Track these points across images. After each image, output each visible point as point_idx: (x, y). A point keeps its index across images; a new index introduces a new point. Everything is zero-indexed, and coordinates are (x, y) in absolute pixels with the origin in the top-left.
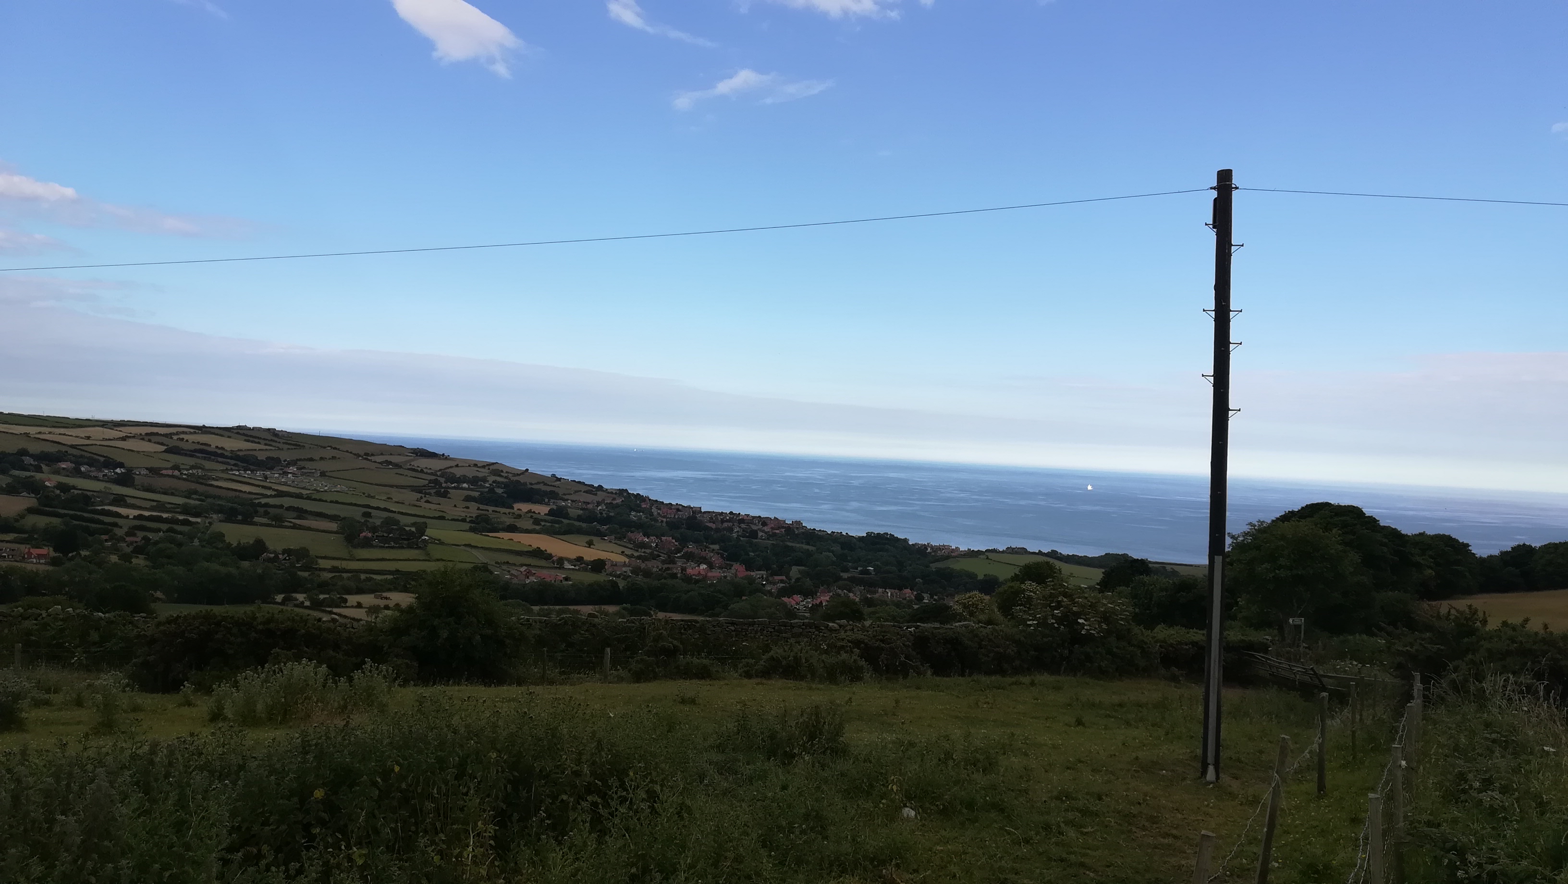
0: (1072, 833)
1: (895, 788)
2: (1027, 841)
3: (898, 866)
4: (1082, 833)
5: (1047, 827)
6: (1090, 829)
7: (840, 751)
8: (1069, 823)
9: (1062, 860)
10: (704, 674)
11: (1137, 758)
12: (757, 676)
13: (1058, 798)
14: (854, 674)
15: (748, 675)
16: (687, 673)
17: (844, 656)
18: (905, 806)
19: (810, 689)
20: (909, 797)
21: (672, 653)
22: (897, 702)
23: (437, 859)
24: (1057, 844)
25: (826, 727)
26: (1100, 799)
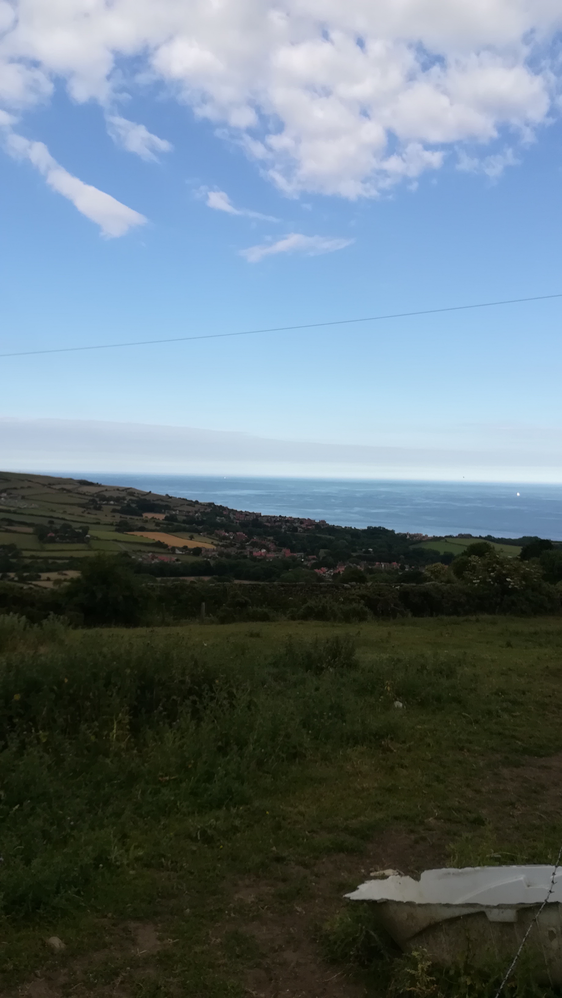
0: (506, 716)
1: (389, 688)
2: (477, 722)
3: (392, 739)
4: (513, 716)
5: (489, 713)
6: (518, 714)
7: (353, 666)
8: (504, 710)
9: (500, 734)
10: (265, 618)
11: (547, 667)
12: (299, 619)
13: (496, 694)
14: (361, 616)
15: (293, 618)
16: (254, 618)
17: (354, 605)
18: (396, 700)
19: (333, 626)
20: (398, 695)
21: (244, 605)
22: (389, 633)
23: (93, 738)
24: (496, 723)
25: (343, 650)
26: (524, 693)
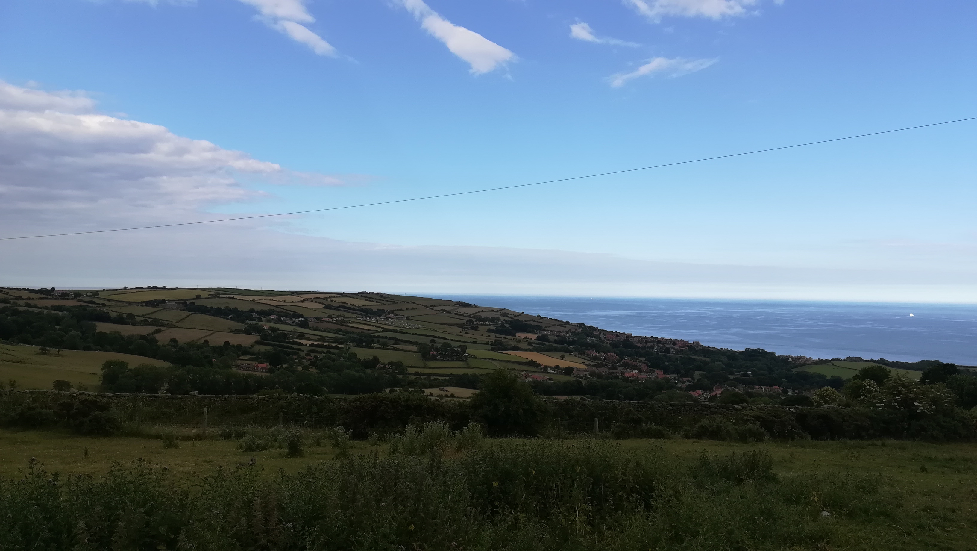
0: (938, 531)
1: (816, 499)
2: (909, 534)
3: (828, 543)
4: (946, 532)
5: (921, 527)
6: (950, 529)
7: (773, 479)
8: (936, 525)
9: (935, 545)
10: (659, 435)
11: (972, 491)
12: (693, 438)
13: (923, 510)
14: (759, 438)
15: (687, 437)
16: (647, 434)
17: (750, 426)
18: (823, 510)
19: (730, 445)
20: (825, 505)
21: (637, 422)
22: (792, 454)
24: (930, 536)
25: (761, 463)
26: (954, 511)
